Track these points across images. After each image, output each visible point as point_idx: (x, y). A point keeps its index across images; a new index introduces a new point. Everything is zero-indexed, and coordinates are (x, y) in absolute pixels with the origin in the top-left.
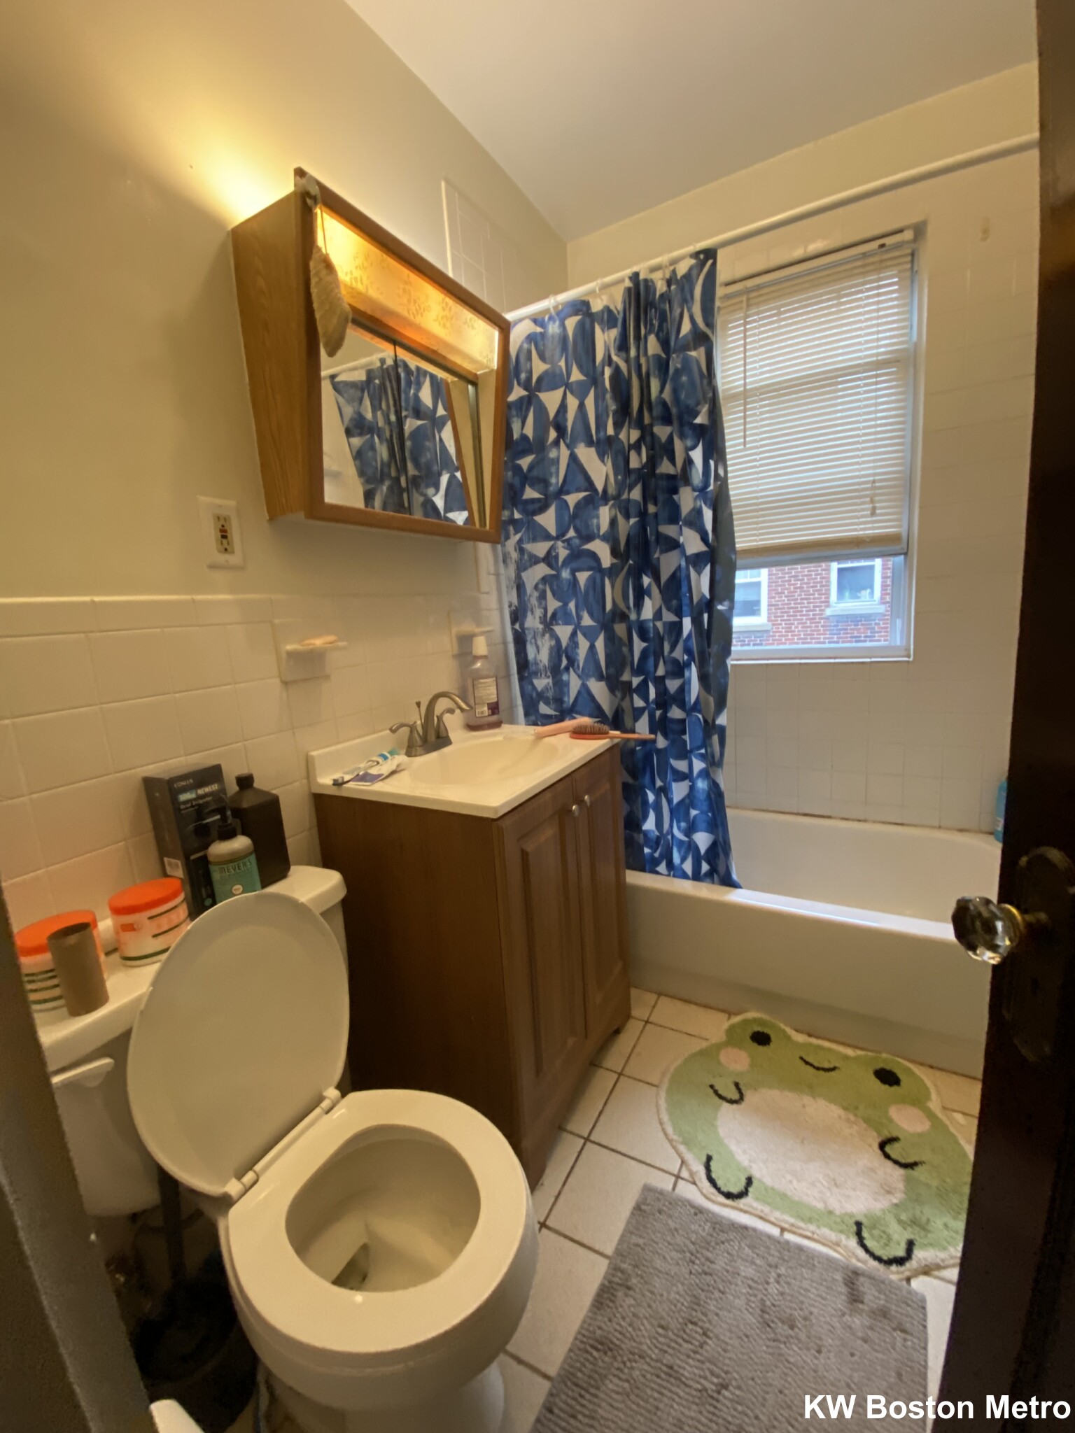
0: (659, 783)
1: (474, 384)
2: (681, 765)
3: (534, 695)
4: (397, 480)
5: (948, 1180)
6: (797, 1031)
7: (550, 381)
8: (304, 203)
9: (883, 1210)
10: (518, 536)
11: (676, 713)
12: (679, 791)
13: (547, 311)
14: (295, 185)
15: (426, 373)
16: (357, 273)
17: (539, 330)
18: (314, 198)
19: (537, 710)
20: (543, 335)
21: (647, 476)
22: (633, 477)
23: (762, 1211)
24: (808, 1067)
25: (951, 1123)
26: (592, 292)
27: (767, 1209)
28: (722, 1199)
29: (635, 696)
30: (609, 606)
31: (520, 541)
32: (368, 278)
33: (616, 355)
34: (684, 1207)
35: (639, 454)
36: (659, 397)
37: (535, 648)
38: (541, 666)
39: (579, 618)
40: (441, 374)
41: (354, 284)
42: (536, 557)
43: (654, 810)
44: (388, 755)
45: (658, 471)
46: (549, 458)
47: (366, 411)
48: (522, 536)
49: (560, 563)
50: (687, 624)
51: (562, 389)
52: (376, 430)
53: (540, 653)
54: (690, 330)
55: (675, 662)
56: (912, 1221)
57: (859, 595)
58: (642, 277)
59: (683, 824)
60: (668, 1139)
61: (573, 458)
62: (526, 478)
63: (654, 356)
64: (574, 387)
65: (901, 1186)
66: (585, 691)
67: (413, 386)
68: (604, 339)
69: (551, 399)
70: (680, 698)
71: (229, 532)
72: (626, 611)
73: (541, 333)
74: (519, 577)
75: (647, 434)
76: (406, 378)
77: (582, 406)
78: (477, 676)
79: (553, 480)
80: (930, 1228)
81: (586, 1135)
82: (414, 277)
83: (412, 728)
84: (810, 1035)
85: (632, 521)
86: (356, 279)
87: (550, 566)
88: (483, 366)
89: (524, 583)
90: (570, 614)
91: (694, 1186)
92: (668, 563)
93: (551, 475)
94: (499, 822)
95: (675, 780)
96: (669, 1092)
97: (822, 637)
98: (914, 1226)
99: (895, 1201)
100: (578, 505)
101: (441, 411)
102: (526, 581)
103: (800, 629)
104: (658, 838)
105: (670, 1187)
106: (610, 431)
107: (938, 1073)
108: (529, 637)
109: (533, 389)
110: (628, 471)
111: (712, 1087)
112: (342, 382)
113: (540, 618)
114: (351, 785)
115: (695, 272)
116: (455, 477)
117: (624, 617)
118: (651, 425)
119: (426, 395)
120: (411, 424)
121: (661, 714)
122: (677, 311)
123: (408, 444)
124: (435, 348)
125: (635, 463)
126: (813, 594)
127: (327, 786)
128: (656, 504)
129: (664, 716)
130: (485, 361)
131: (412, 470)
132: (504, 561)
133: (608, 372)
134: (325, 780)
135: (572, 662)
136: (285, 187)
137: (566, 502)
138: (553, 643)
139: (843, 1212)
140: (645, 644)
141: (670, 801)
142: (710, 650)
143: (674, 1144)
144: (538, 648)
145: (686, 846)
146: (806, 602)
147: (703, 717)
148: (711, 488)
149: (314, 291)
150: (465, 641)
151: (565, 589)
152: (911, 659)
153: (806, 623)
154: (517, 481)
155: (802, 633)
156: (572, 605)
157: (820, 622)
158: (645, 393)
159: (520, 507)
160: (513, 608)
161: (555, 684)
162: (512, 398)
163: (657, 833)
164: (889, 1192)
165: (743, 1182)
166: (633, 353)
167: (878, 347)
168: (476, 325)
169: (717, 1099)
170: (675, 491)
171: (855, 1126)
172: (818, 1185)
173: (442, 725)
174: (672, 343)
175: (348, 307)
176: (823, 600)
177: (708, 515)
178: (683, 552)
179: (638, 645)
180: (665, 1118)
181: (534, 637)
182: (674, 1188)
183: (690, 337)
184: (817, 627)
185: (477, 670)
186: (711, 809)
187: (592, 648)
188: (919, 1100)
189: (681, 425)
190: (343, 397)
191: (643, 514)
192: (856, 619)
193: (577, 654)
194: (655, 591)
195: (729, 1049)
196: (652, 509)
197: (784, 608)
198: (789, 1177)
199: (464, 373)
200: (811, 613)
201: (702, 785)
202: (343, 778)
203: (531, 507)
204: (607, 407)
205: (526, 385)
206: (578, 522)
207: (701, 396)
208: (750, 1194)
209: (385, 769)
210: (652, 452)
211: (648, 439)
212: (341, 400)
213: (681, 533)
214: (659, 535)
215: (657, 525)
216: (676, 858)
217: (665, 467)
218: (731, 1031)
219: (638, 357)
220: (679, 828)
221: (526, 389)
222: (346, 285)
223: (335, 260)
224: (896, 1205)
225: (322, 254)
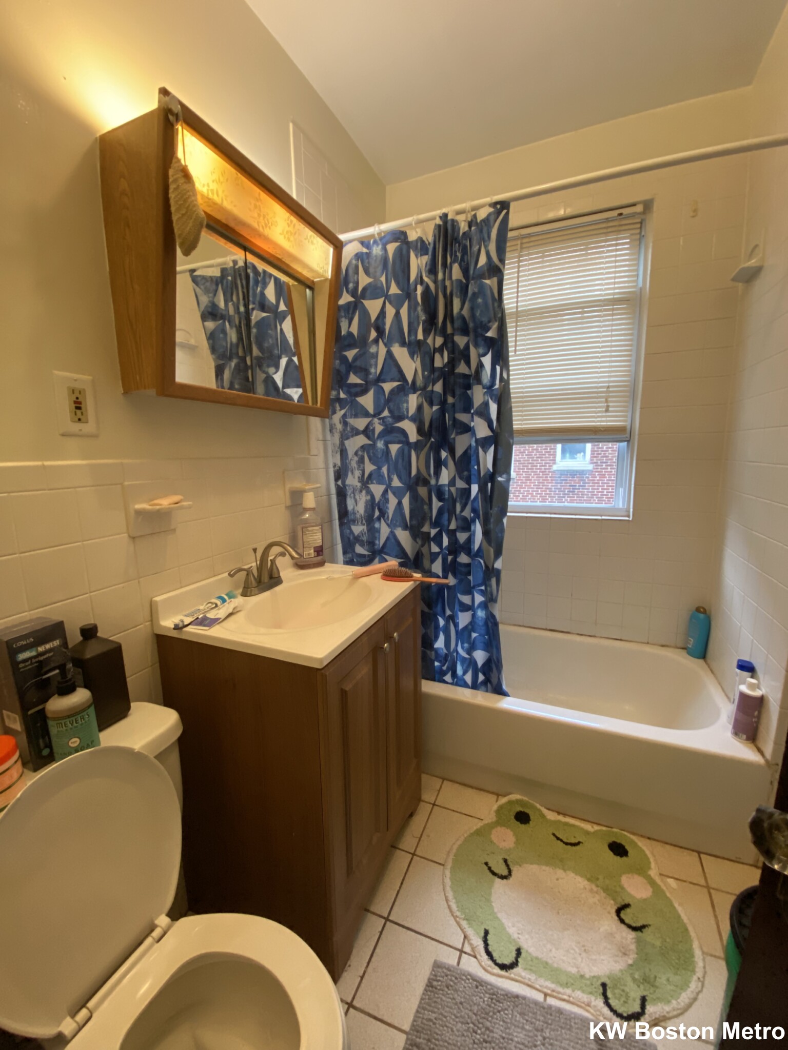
0: (448, 613)
1: (311, 288)
2: (466, 599)
3: (351, 538)
4: (243, 359)
5: (668, 940)
6: (549, 809)
7: (374, 291)
8: (167, 119)
9: (621, 971)
10: (343, 412)
11: (463, 559)
12: (464, 619)
13: (372, 236)
14: (159, 102)
15: (271, 275)
16: (213, 186)
17: (365, 250)
18: (177, 116)
19: (354, 551)
20: (368, 255)
21: (447, 374)
22: (436, 374)
23: (529, 979)
24: (559, 842)
25: (667, 888)
26: (410, 225)
27: (533, 977)
28: (497, 970)
29: (432, 543)
30: (414, 472)
31: (344, 416)
32: (223, 191)
33: (427, 276)
34: (467, 981)
35: (442, 356)
36: (460, 313)
37: (353, 501)
38: (358, 516)
39: (390, 480)
40: (283, 278)
41: (211, 196)
42: (357, 429)
43: (443, 632)
44: (226, 597)
45: (457, 371)
46: (370, 352)
47: (219, 301)
48: (346, 412)
49: (376, 435)
50: (475, 488)
51: (383, 299)
52: (227, 318)
53: (358, 505)
54: (486, 263)
55: (465, 519)
56: (643, 979)
57: (576, 456)
58: (450, 217)
59: (466, 645)
60: (453, 915)
61: (390, 354)
62: (351, 367)
63: (457, 280)
64: (392, 299)
65: (633, 947)
66: (392, 536)
67: (260, 285)
68: (418, 263)
69: (373, 307)
70: (467, 547)
71: (83, 403)
72: (427, 477)
73: (366, 253)
74: (342, 444)
75: (449, 342)
76: (253, 278)
77: (397, 314)
78: (306, 525)
79: (373, 370)
80: (657, 984)
81: (386, 915)
82: (264, 196)
83: (249, 572)
84: (559, 813)
85: (435, 408)
86: (212, 191)
87: (368, 437)
88: (319, 275)
89: (346, 449)
90: (383, 476)
91: (475, 960)
92: (462, 443)
93: (371, 366)
94: (323, 671)
95: (462, 611)
96: (453, 869)
97: (550, 484)
98: (646, 984)
99: (630, 962)
100: (392, 392)
101: (282, 307)
102: (347, 447)
103: (535, 478)
104: (446, 655)
105: (455, 963)
106: (420, 336)
107: (654, 843)
108: (349, 492)
109: (359, 296)
110: (433, 369)
111: (486, 864)
112: (200, 276)
113: (359, 477)
114: (190, 629)
115: (492, 218)
116: (292, 361)
117: (426, 482)
118: (453, 335)
119: (270, 293)
120: (257, 315)
121: (452, 559)
122: (476, 249)
123: (254, 331)
124: (280, 257)
125: (438, 362)
126: (545, 455)
127: (169, 628)
128: (454, 396)
129: (454, 560)
130: (321, 271)
131: (256, 352)
132: (331, 431)
133: (420, 289)
134: (167, 623)
135: (383, 514)
136: (150, 104)
137: (382, 388)
138: (369, 498)
139: (592, 974)
140: (441, 504)
141: (456, 625)
142: (491, 511)
143: (458, 919)
144: (356, 501)
145: (467, 662)
146: (540, 459)
147: (485, 563)
148: (497, 386)
149: (172, 195)
150: (297, 496)
151: (379, 456)
152: (631, 519)
153: (539, 474)
154: (343, 369)
155: (537, 482)
156: (385, 470)
157: (549, 474)
158: (449, 309)
159: (345, 389)
160: (337, 468)
161: (369, 530)
162: (342, 302)
163: (445, 651)
164: (625, 954)
165: (514, 954)
166: (440, 276)
167: (615, 289)
168: (315, 241)
169: (491, 875)
170: (469, 387)
171: (597, 895)
172: (572, 951)
173: (274, 567)
174: (471, 272)
175: (203, 213)
176: (551, 459)
177: (493, 408)
178: (474, 434)
179: (436, 504)
180: (450, 895)
181: (353, 493)
182: (458, 963)
183: (486, 268)
184: (547, 477)
185: (307, 519)
186: (488, 633)
187: (400, 503)
188: (642, 869)
189: (477, 336)
190: (200, 288)
191: (443, 403)
192: (573, 473)
193: (387, 508)
194: (451, 463)
195: (499, 828)
196: (450, 400)
197: (525, 463)
198: (549, 946)
199: (302, 279)
200: (543, 468)
201: (481, 614)
202: (182, 621)
203: (353, 390)
204: (418, 317)
205: (354, 293)
206: (391, 404)
207: (492, 315)
208: (519, 964)
209: (221, 613)
210: (452, 356)
211: (450, 345)
212: (198, 290)
213: (473, 420)
214: (455, 420)
215: (454, 413)
216: (460, 671)
217: (462, 368)
218: (499, 811)
219: (444, 280)
220: (463, 648)
221: (353, 296)
222: (203, 195)
223: (193, 171)
224: (631, 965)
225: (181, 165)
